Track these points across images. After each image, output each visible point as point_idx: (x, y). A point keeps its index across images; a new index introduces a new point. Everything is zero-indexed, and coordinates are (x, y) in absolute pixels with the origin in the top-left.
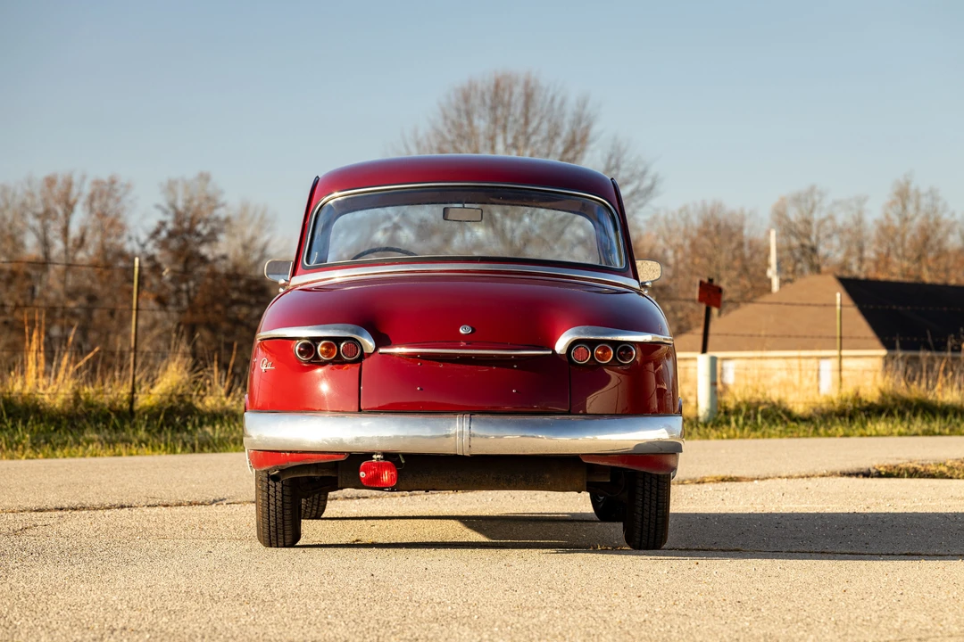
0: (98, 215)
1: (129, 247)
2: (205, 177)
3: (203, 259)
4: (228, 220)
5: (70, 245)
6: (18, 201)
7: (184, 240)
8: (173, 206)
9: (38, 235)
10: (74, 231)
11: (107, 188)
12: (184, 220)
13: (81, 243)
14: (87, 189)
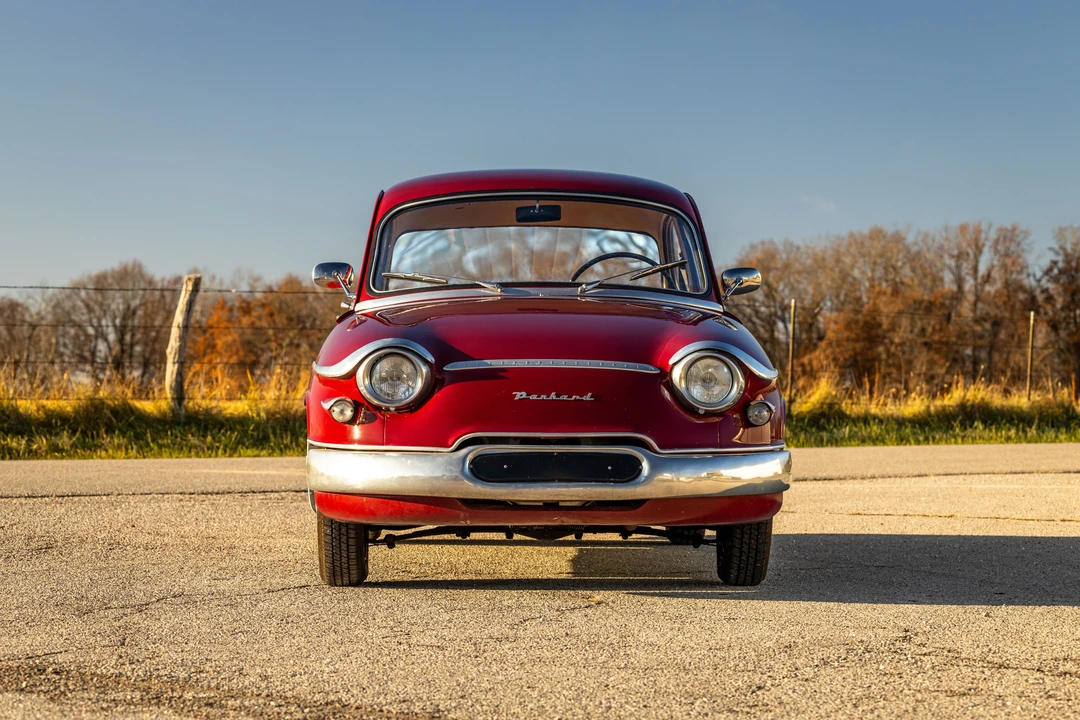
0: (1001, 256)
1: (1029, 282)
5: (979, 280)
6: (936, 245)
7: (1073, 276)
8: (1063, 248)
9: (953, 273)
10: (982, 269)
11: (1009, 235)
12: (1072, 260)
13: (988, 278)
14: (993, 235)
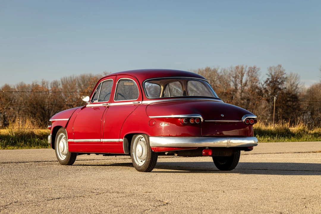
0: (250, 77)
1: (260, 86)
2: (280, 66)
3: (280, 89)
4: (286, 78)
5: (243, 85)
6: (228, 73)
7: (274, 83)
8: (271, 74)
9: (234, 83)
10: (244, 81)
11: (253, 70)
12: (274, 78)
13: (246, 84)
14: (247, 70)
